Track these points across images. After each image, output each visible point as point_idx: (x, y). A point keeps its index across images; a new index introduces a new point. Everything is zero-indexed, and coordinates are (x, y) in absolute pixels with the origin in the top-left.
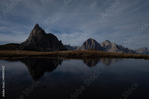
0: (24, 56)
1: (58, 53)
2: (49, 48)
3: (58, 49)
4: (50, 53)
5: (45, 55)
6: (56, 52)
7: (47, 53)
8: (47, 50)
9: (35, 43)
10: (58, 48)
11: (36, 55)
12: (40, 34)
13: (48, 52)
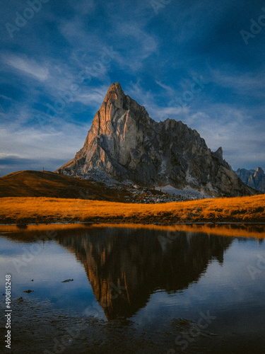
0: (68, 219)
1: (206, 206)
2: (168, 188)
3: (207, 190)
4: (170, 206)
5: (149, 218)
6: (195, 202)
7: (157, 208)
8: (160, 193)
9: (109, 165)
10: (209, 185)
11: (114, 218)
12: (128, 128)
13: (163, 205)
